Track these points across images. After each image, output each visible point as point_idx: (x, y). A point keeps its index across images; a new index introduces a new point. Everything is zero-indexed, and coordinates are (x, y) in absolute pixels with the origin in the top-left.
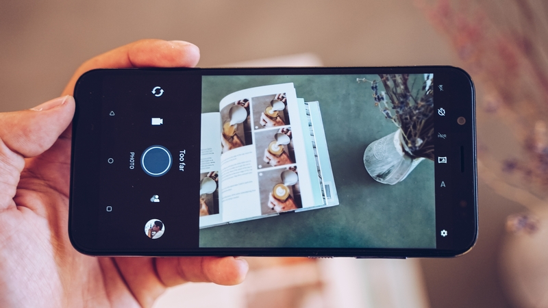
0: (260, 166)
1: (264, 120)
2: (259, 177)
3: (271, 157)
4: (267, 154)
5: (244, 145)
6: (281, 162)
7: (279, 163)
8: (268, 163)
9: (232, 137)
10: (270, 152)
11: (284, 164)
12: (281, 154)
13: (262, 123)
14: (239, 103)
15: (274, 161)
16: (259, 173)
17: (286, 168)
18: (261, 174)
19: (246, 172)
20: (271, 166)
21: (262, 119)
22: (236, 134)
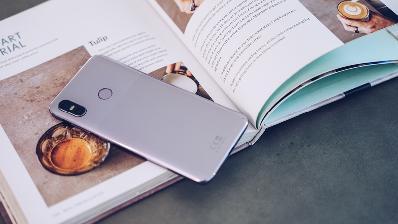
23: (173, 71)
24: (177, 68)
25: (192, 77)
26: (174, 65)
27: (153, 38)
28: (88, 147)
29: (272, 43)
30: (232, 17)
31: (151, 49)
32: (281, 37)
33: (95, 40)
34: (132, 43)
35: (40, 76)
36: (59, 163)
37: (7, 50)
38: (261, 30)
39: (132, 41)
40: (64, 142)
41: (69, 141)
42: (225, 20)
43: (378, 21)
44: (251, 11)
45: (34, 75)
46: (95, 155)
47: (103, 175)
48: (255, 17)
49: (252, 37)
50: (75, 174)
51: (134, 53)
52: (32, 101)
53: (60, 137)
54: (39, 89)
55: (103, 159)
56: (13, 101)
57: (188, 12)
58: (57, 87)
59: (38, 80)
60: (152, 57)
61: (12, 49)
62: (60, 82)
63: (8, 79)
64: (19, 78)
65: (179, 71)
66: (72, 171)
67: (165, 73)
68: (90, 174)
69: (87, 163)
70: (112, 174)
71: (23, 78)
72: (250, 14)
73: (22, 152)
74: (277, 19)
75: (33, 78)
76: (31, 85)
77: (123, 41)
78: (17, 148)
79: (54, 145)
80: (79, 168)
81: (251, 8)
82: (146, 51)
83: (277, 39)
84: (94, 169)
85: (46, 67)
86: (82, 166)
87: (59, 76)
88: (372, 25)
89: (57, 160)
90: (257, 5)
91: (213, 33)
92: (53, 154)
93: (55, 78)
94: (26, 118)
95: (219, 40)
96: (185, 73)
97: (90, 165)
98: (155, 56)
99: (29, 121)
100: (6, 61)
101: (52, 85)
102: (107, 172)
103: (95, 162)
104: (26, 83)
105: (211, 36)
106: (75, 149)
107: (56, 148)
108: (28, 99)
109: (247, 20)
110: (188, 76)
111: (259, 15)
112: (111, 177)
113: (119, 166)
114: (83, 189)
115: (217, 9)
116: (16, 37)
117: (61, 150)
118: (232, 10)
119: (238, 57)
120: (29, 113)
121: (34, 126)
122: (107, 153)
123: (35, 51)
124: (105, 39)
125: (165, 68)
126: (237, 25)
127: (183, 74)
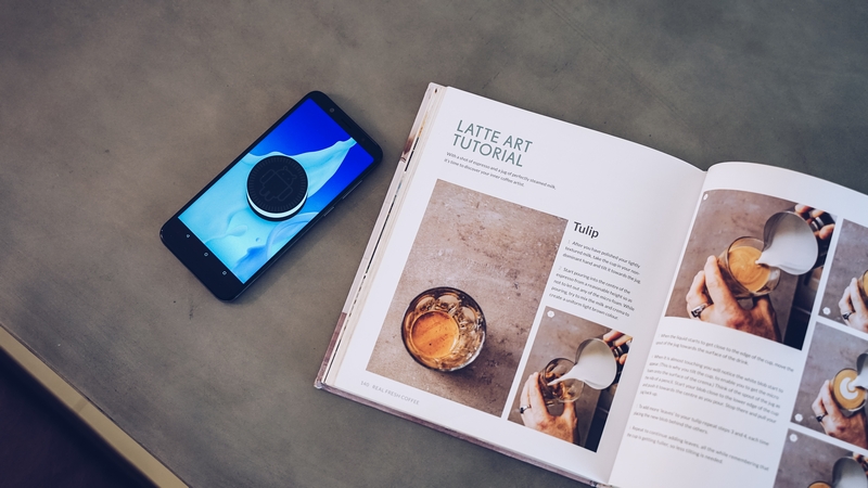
0: (799, 418)
1: (850, 302)
2: (788, 440)
3: (831, 408)
4: (824, 394)
5: (779, 340)
6: (846, 433)
7: (842, 433)
8: (819, 419)
9: (756, 299)
10: (832, 393)
11: (851, 441)
12: (855, 413)
13: (844, 309)
14: (807, 213)
15: (831, 423)
16: (790, 432)
17: (851, 453)
18: (794, 438)
19: (762, 413)
20: (821, 430)
21: (845, 297)
22: (766, 297)
23: (610, 343)
24: (618, 343)
25: (620, 367)
26: (620, 335)
27: (639, 282)
28: (456, 341)
29: (706, 453)
30: (711, 377)
31: (622, 293)
32: (720, 457)
33: (584, 225)
34: (612, 267)
35: (497, 216)
36: (417, 333)
37: (501, 156)
38: (715, 427)
39: (615, 265)
40: (442, 314)
41: (447, 318)
42: (703, 371)
43: (855, 427)
44: (732, 395)
45: (494, 210)
46: (452, 356)
47: (436, 384)
48: (728, 406)
49: (700, 422)
50: (417, 359)
51: (601, 281)
52: (463, 239)
53: (446, 305)
54: (482, 232)
55: (453, 369)
56: (448, 222)
57: (690, 309)
58: (498, 245)
59: (492, 219)
60: (610, 304)
61: (505, 159)
62: (506, 242)
63: (469, 191)
64: (479, 199)
65: (616, 348)
66: (419, 353)
67: (601, 337)
68: (427, 372)
69: (436, 358)
70: (443, 391)
71: (482, 204)
72: (727, 397)
73: (403, 289)
74: (741, 435)
75: (490, 213)
76: (480, 219)
77: (607, 254)
78: (403, 280)
79: (432, 309)
80: (425, 356)
81: (736, 392)
82: (614, 291)
83: (714, 455)
84: (436, 370)
85: (513, 211)
86: (429, 357)
87: (512, 235)
88: (844, 425)
89: (418, 328)
90: (745, 396)
91: (679, 365)
92: (422, 317)
93: (506, 233)
94: (440, 254)
95: (675, 379)
96: (620, 355)
97: (437, 363)
98: (615, 306)
99: (440, 259)
100: (488, 167)
101: (496, 239)
102: (442, 385)
103: (444, 365)
104: (479, 213)
105: (674, 364)
106: (442, 332)
107: (430, 315)
108: (463, 233)
109: (718, 399)
110: (618, 362)
111: (733, 408)
112: (439, 395)
113: (457, 391)
114: (408, 382)
115: (710, 349)
116: (523, 146)
117: (431, 321)
118: (719, 370)
119: (666, 420)
120: (449, 251)
121: (438, 270)
122: (462, 366)
123: (522, 181)
124: (594, 234)
125: (609, 330)
126: (704, 391)
127: (616, 356)
